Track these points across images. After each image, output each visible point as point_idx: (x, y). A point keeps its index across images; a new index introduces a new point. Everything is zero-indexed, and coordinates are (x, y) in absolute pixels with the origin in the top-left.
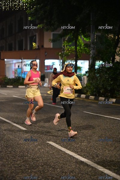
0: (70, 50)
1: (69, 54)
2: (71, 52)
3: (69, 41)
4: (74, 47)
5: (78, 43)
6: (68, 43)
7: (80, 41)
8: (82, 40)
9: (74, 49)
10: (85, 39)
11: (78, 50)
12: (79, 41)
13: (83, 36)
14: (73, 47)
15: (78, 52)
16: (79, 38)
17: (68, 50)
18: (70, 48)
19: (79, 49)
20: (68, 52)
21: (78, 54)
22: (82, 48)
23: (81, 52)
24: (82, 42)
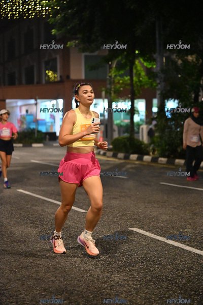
0: (123, 83)
1: (122, 89)
2: (123, 85)
3: (120, 67)
4: (129, 77)
5: (134, 71)
6: (119, 71)
7: (139, 68)
8: (140, 64)
9: (129, 82)
10: (145, 64)
11: (134, 82)
12: (136, 67)
13: (141, 60)
14: (127, 78)
15: (135, 85)
16: (136, 63)
17: (118, 83)
18: (122, 80)
19: (137, 80)
20: (118, 86)
21: (135, 89)
22: (141, 79)
23: (141, 86)
24: (142, 69)
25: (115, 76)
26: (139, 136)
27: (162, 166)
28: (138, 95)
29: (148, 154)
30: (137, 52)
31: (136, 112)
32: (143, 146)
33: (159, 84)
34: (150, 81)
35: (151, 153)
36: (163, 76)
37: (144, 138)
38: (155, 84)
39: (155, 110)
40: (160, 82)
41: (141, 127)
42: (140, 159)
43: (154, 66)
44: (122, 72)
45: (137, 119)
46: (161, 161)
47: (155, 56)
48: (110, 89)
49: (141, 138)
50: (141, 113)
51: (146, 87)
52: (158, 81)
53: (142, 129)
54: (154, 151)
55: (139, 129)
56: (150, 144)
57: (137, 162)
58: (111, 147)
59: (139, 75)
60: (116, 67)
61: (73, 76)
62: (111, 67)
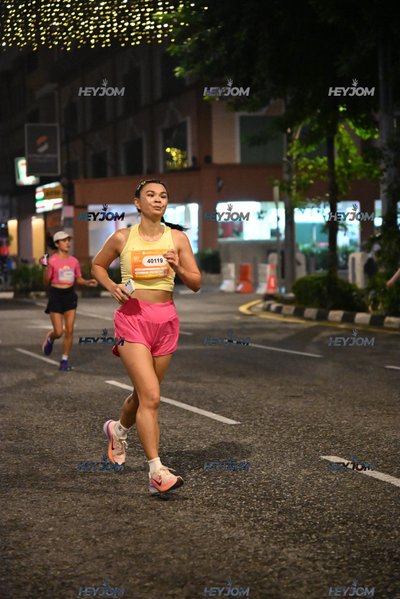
0: (313, 171)
1: (312, 182)
2: (314, 175)
3: (308, 138)
4: (325, 158)
5: (337, 146)
6: (307, 147)
7: (345, 140)
8: (348, 134)
9: (326, 167)
10: (358, 132)
11: (336, 168)
12: (339, 139)
13: (351, 124)
14: (322, 160)
15: (338, 174)
16: (341, 130)
17: (305, 169)
18: (313, 164)
19: (342, 164)
20: (305, 175)
21: (337, 181)
22: (350, 161)
23: (349, 175)
24: (351, 142)
25: (299, 156)
26: (347, 275)
27: (391, 332)
28: (344, 193)
29: (364, 310)
30: (341, 109)
31: (340, 227)
32: (354, 293)
33: (385, 170)
34: (368, 165)
35: (370, 308)
36: (392, 155)
37: (357, 277)
38: (376, 172)
39: (378, 222)
40: (387, 166)
41: (351, 256)
42: (348, 319)
43: (376, 136)
44: (312, 148)
45: (342, 240)
46: (389, 322)
47: (378, 116)
48: (290, 183)
49: (350, 277)
50: (350, 229)
51: (359, 178)
52: (383, 166)
53: (353, 259)
54: (375, 303)
55: (346, 260)
56: (368, 290)
57: (342, 326)
58: (291, 295)
59: (345, 154)
60: (300, 139)
61: (218, 158)
62: (290, 140)
